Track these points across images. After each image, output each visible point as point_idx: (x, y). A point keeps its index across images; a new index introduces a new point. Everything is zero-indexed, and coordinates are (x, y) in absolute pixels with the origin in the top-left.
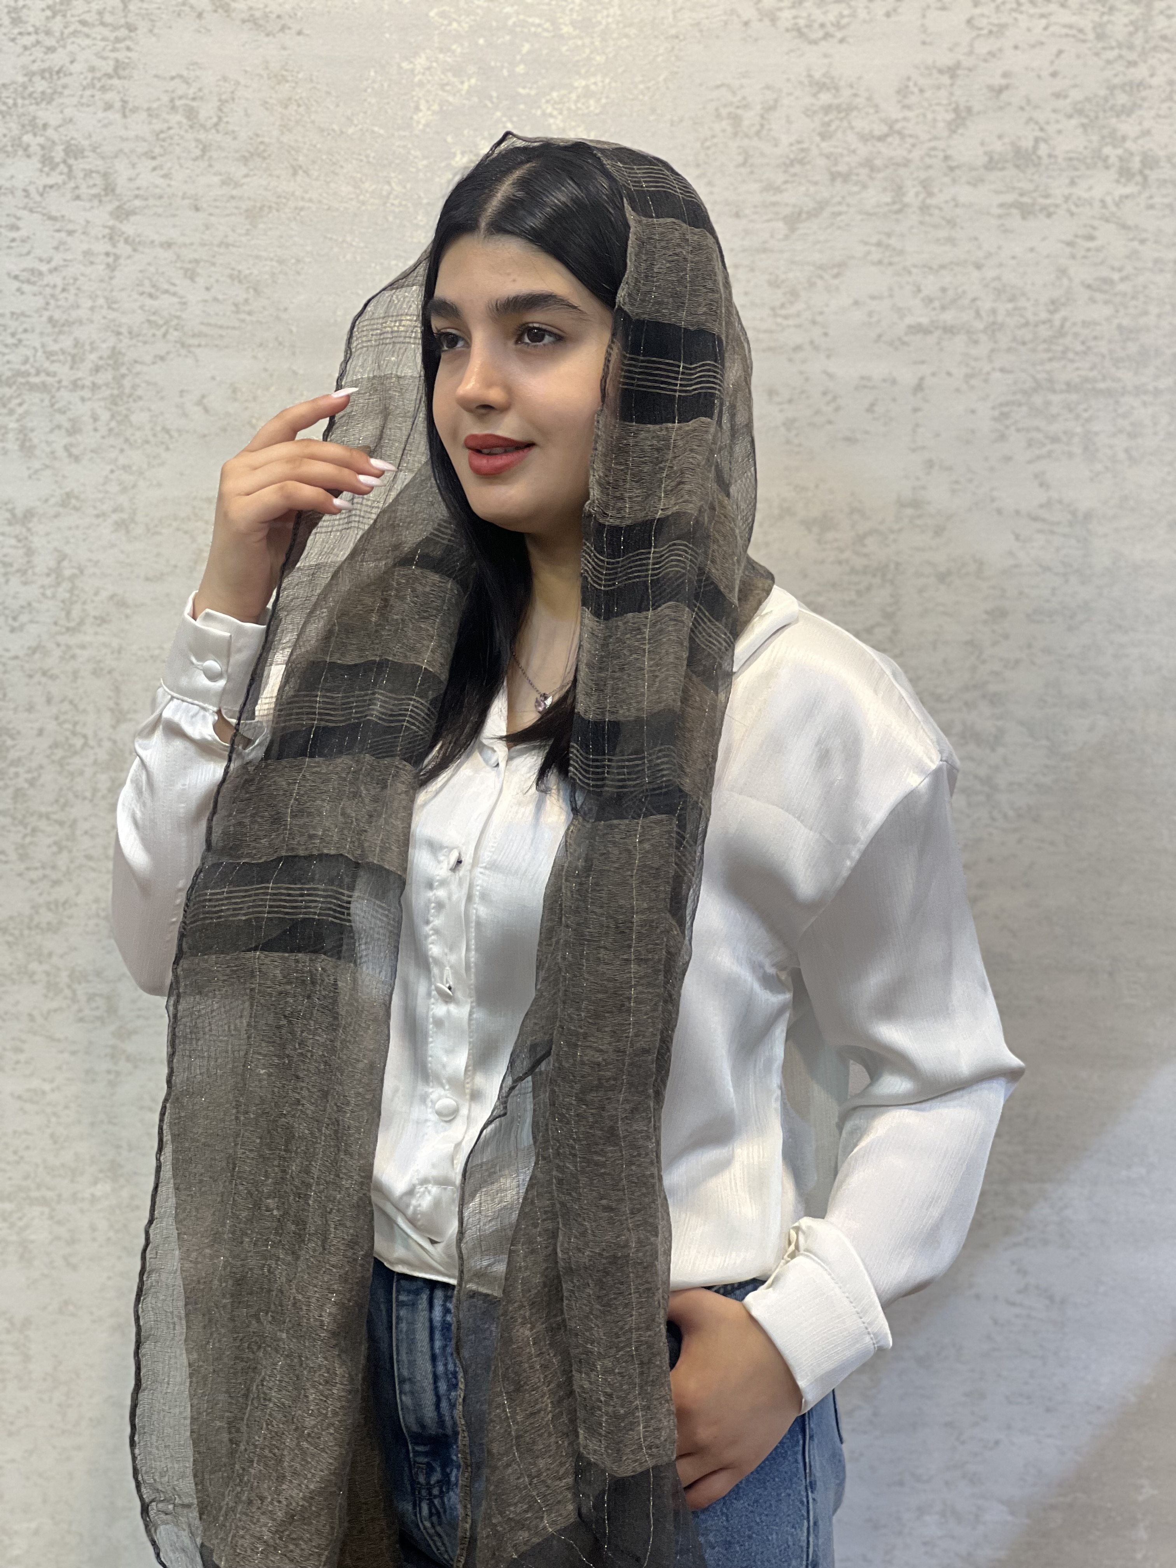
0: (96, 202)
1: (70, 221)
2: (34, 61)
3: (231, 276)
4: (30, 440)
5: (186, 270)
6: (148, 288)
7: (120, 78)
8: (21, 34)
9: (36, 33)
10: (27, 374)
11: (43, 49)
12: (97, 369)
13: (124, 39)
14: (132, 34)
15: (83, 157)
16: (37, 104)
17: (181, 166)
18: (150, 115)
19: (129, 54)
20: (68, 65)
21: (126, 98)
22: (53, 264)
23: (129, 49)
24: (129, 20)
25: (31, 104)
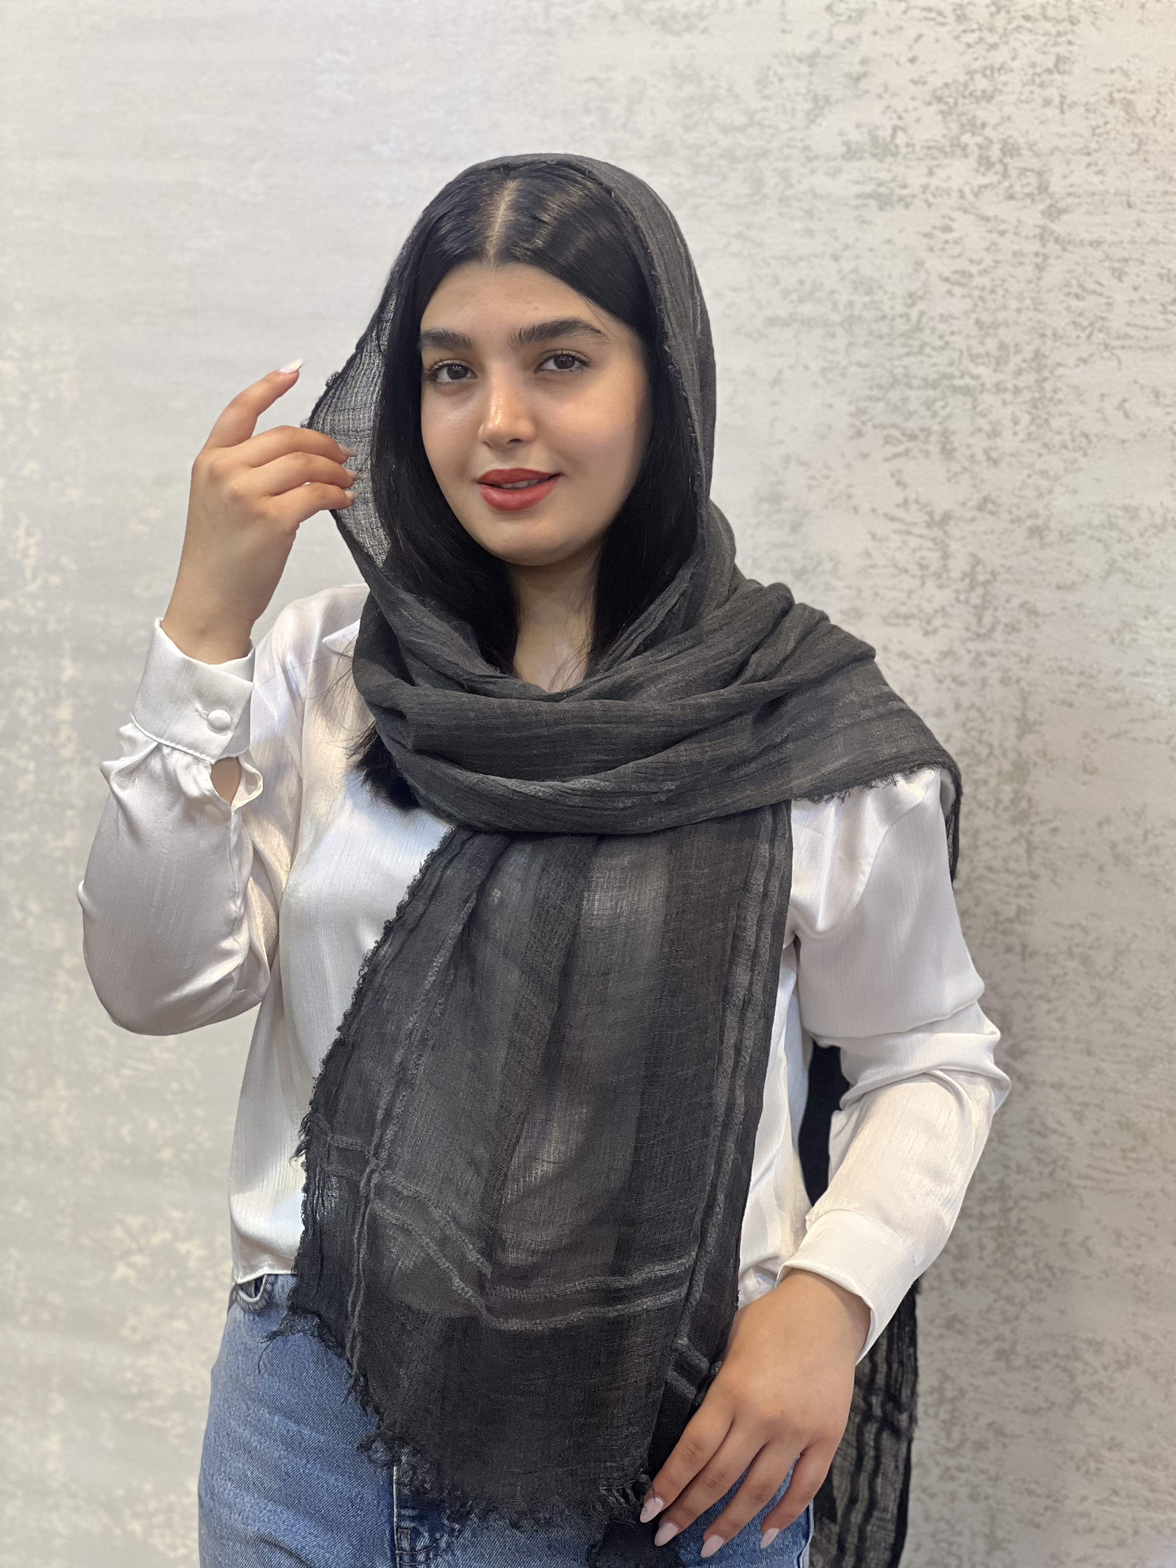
0: (1028, 201)
1: (1004, 221)
2: (976, 59)
3: (1161, 276)
4: (951, 443)
5: (1114, 270)
6: (1075, 290)
7: (1059, 73)
8: (965, 31)
9: (980, 29)
10: (951, 377)
11: (987, 47)
12: (1019, 372)
13: (1066, 33)
14: (1075, 28)
15: (1020, 155)
16: (977, 102)
17: (1116, 162)
18: (1088, 110)
19: (1070, 48)
20: (1010, 62)
21: (1064, 94)
22: (983, 266)
23: (1070, 43)
24: (1072, 13)
25: (971, 103)
